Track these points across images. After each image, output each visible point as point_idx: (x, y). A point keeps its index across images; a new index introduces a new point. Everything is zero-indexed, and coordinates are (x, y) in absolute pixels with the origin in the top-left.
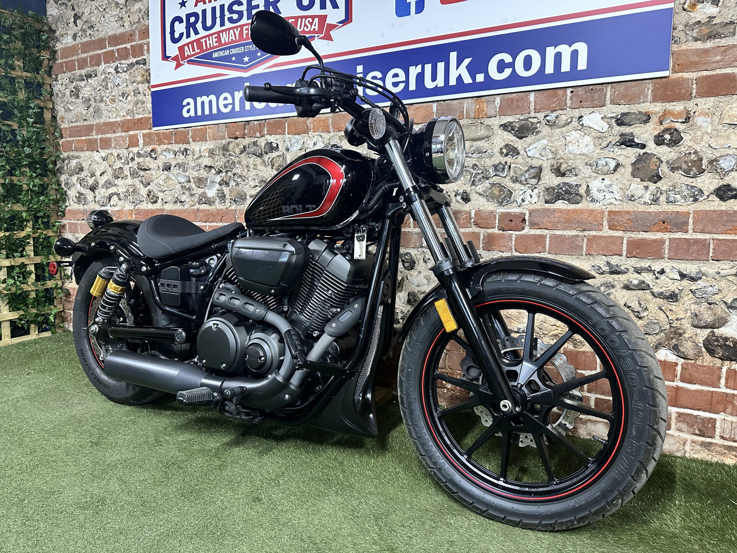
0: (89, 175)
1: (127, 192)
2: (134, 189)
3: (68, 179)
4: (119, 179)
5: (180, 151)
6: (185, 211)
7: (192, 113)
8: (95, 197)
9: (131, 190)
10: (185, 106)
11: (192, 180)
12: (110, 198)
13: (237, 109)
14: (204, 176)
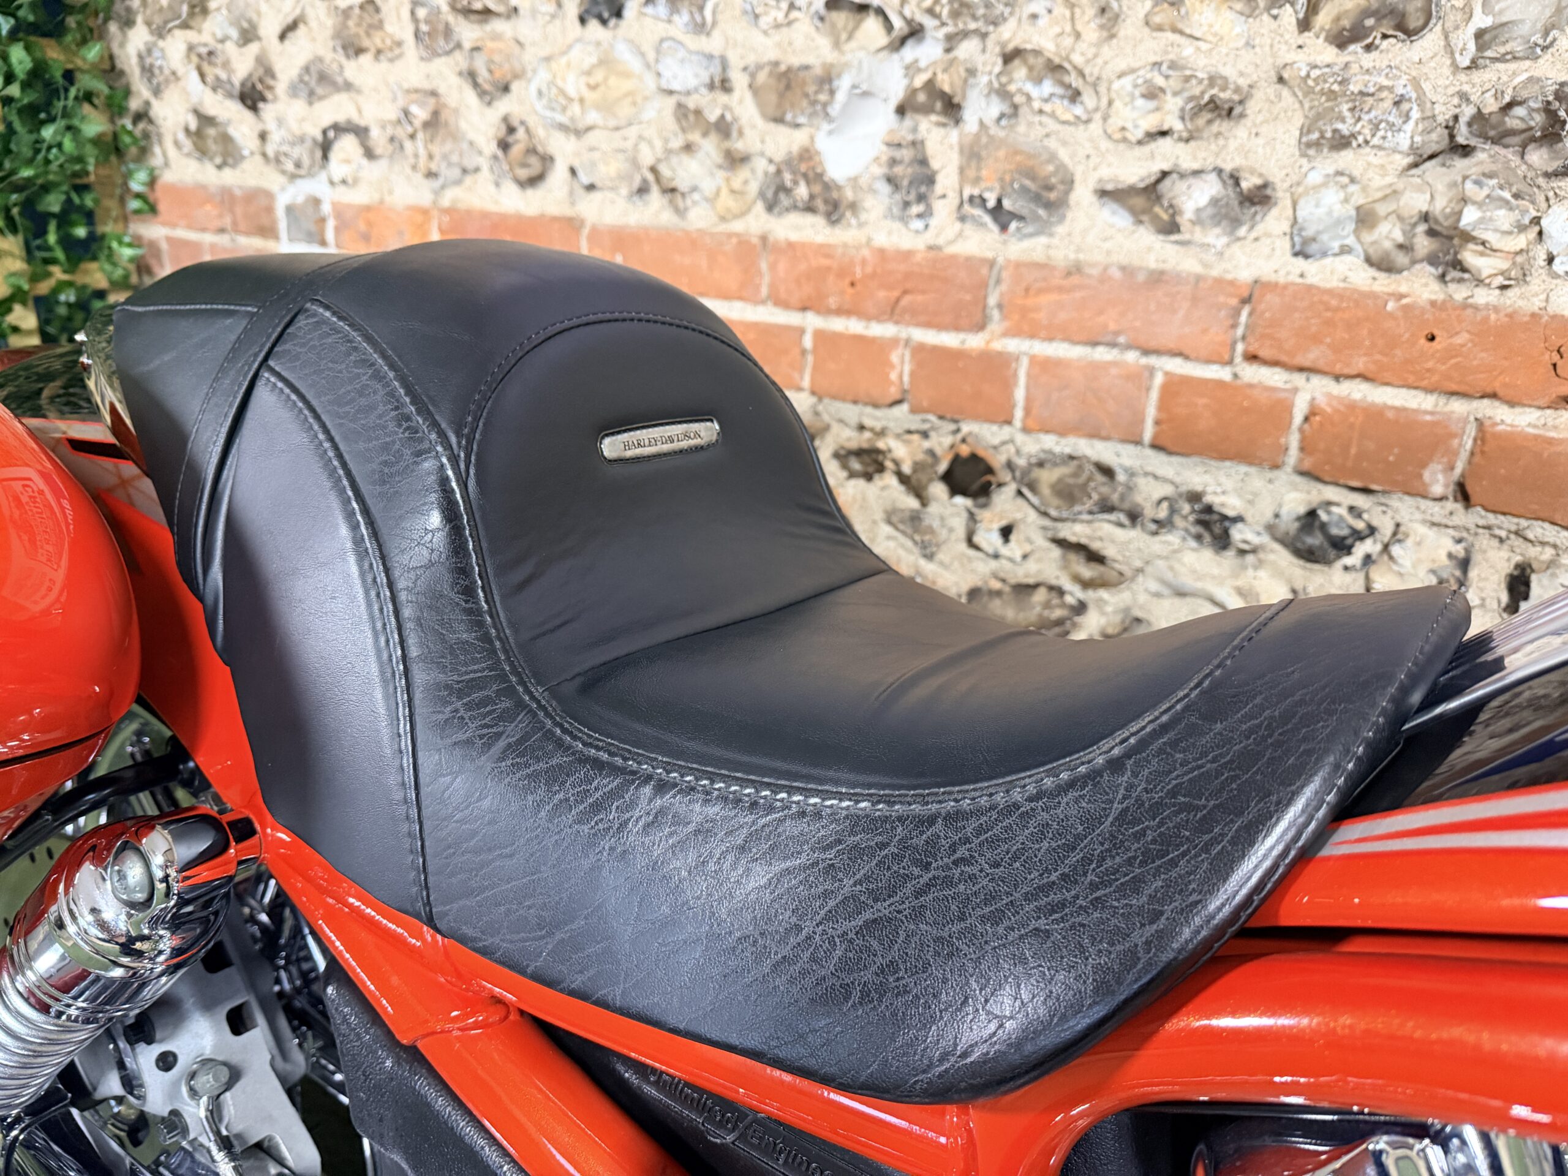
0: (234, 33)
1: (399, 122)
2: (436, 114)
3: (149, 51)
4: (365, 59)
6: (693, 242)
8: (263, 136)
9: (421, 114)
11: (739, 80)
12: (326, 147)
14: (810, 59)
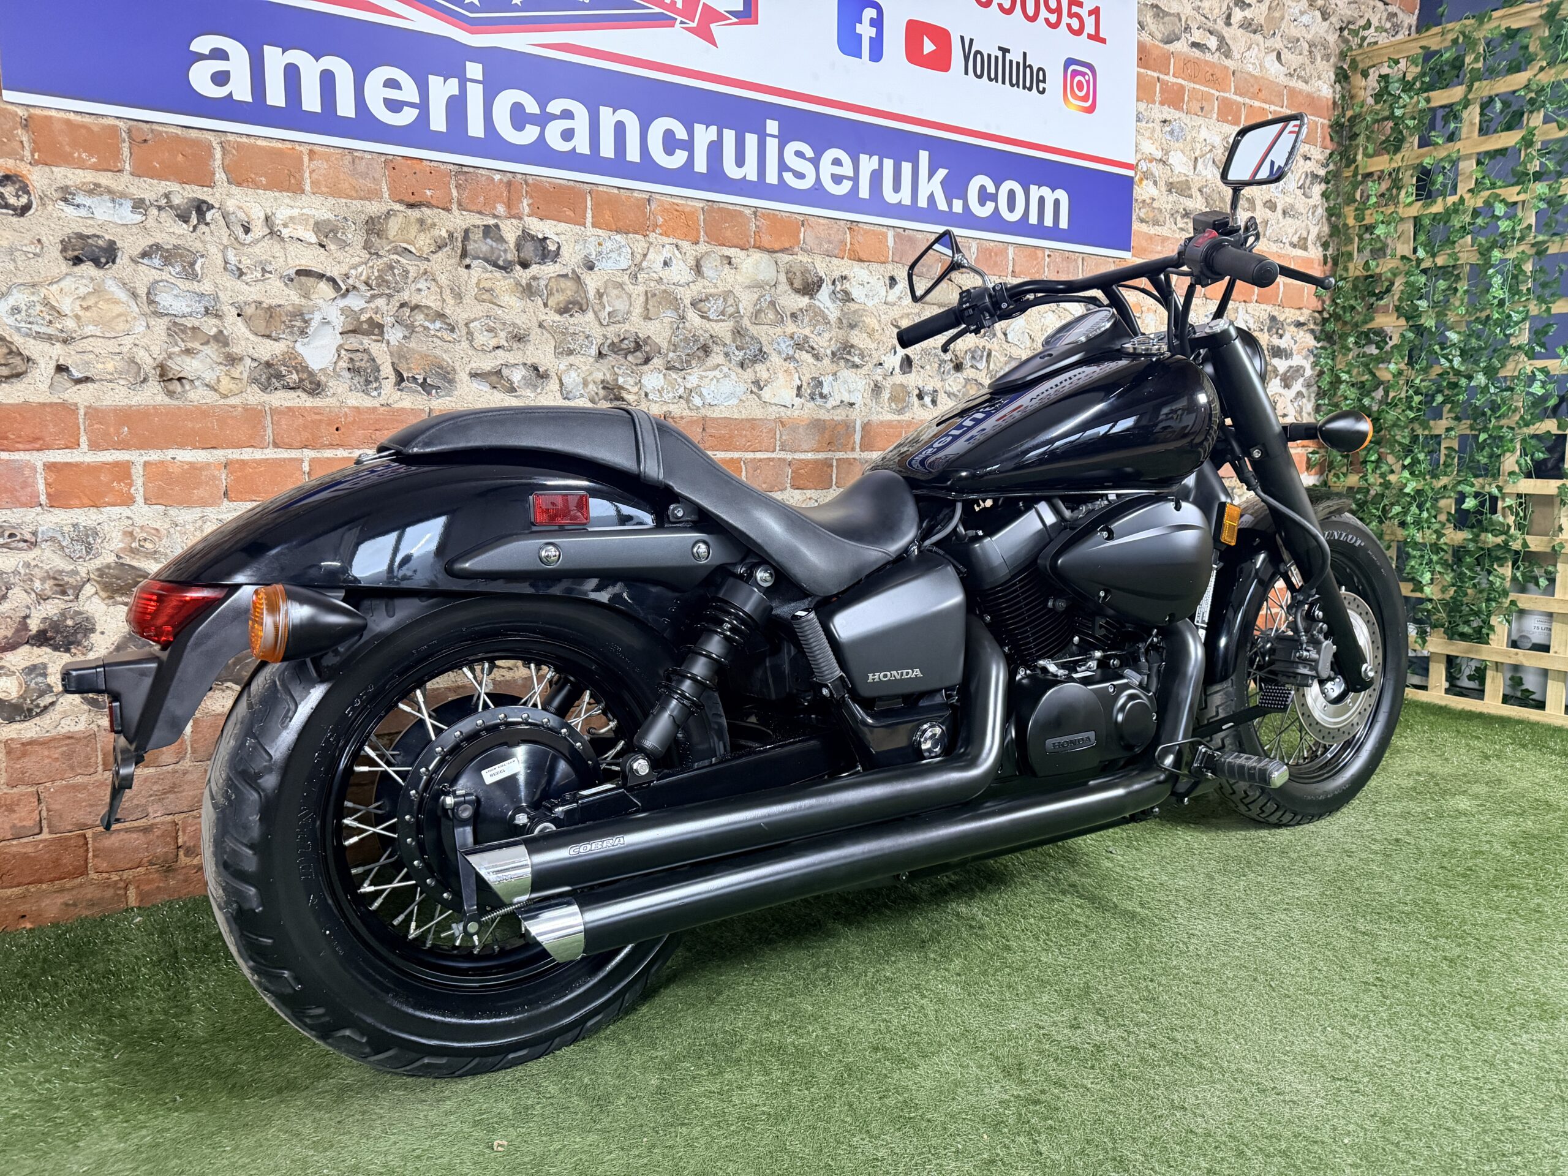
5: (166, 204)
7: (241, 89)
10: (201, 57)
11: (231, 311)
13: (438, 122)
14: (282, 302)
